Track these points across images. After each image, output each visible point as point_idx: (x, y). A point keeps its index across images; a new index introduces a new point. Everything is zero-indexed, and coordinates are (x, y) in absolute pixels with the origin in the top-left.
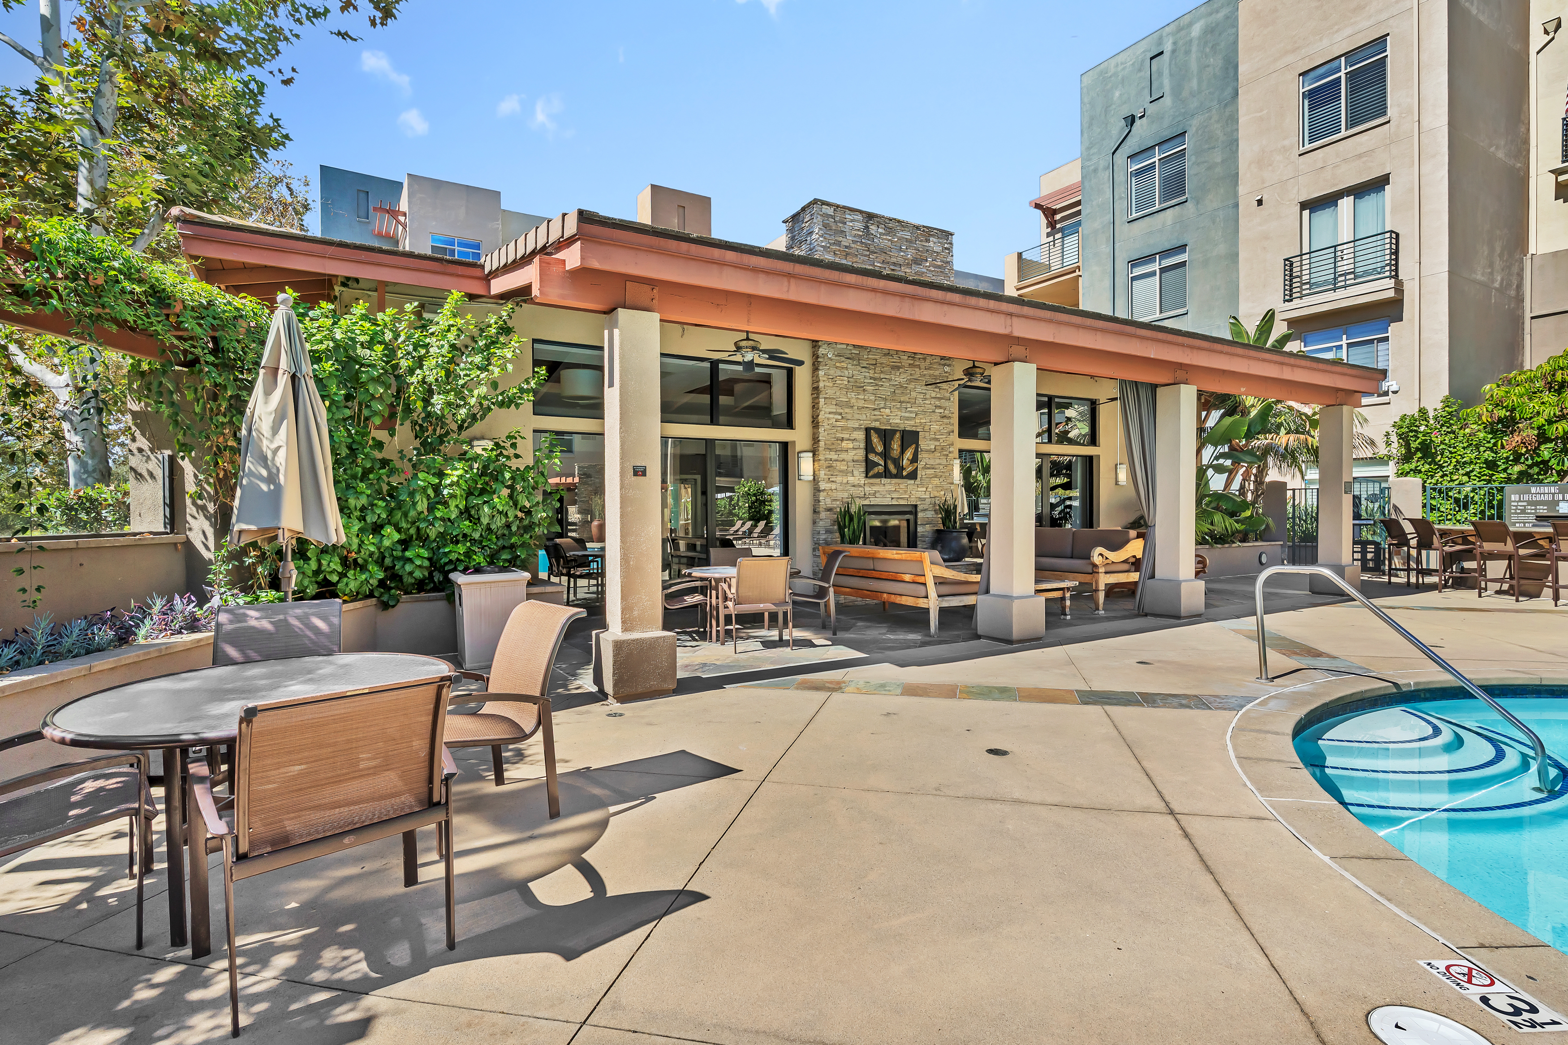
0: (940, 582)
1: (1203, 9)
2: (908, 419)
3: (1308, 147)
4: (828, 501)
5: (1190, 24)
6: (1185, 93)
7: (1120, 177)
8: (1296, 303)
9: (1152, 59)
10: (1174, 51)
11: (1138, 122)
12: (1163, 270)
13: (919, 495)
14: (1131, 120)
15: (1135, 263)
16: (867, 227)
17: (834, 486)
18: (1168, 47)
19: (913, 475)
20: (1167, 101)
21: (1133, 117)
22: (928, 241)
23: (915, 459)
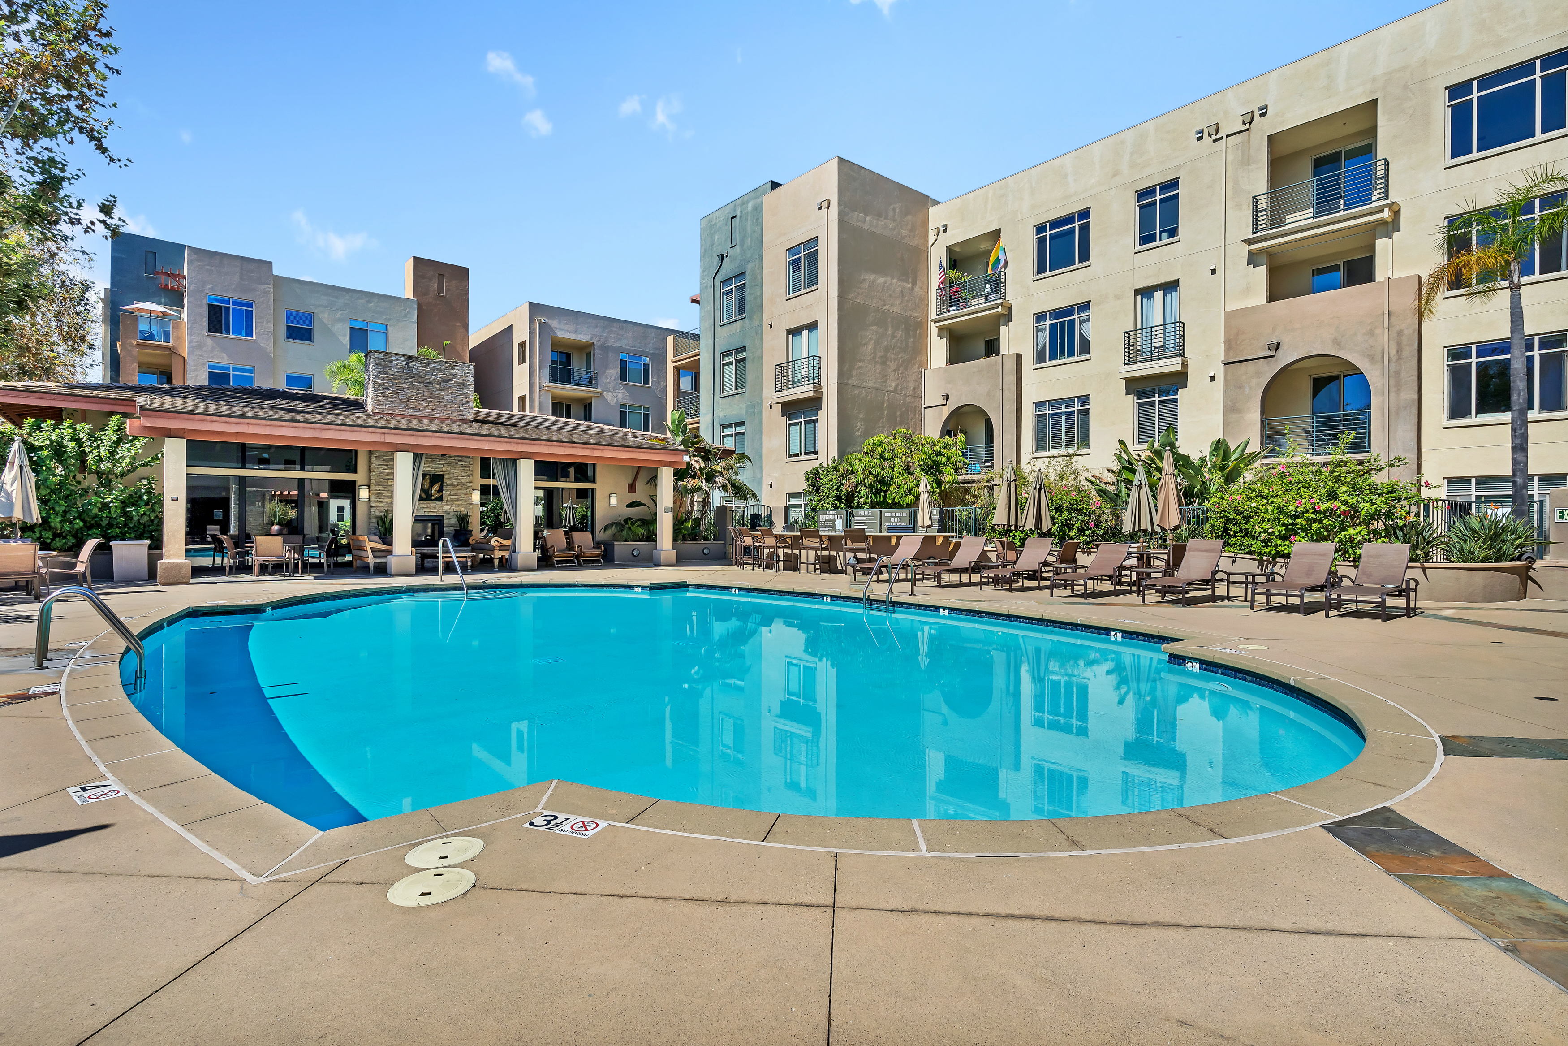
0: (373, 550)
1: (753, 193)
2: (437, 468)
3: (792, 295)
4: (377, 512)
5: (747, 202)
6: (745, 247)
7: (717, 295)
8: (785, 393)
9: (732, 218)
10: (741, 217)
11: (725, 259)
12: (737, 361)
13: (444, 510)
14: (722, 257)
15: (725, 354)
16: (408, 364)
17: (381, 505)
18: (738, 215)
19: (440, 499)
20: (738, 248)
21: (722, 256)
22: (453, 369)
23: (441, 490)
